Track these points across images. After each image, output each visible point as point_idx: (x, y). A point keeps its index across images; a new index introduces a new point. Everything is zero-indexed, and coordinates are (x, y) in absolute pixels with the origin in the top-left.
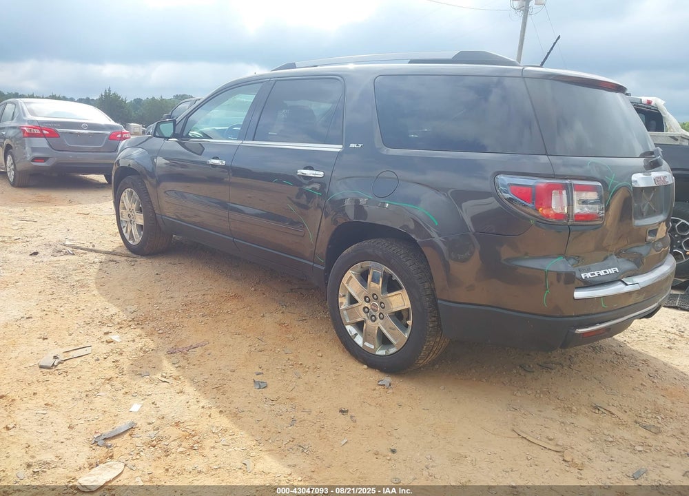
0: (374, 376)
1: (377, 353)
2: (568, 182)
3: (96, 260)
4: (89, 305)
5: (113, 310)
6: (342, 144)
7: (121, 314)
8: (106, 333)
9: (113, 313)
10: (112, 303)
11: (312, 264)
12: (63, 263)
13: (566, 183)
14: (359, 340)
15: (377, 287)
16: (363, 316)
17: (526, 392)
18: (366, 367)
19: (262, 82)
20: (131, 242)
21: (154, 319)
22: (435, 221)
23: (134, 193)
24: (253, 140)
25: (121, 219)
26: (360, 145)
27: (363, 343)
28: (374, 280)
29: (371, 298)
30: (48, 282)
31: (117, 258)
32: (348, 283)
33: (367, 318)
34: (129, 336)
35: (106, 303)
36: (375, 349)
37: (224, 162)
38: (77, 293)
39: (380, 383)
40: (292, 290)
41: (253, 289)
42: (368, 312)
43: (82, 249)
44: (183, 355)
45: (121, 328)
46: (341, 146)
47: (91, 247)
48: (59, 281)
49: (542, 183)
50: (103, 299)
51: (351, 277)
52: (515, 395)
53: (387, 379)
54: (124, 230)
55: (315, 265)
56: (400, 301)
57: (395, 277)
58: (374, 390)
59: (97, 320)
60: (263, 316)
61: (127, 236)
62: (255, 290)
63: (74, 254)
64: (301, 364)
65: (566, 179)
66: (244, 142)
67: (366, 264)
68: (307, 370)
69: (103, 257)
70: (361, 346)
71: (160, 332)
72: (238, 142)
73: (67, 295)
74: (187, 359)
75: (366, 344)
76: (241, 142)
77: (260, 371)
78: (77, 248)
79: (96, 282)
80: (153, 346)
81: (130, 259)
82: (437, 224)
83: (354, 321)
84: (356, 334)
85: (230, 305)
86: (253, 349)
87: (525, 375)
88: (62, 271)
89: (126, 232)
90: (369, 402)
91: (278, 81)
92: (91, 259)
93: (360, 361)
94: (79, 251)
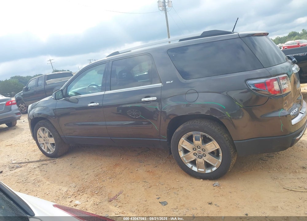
0: (209, 183)
1: (206, 173)
2: (277, 77)
3: (35, 166)
4: (50, 190)
5: (65, 189)
6: (161, 83)
7: (70, 189)
8: (71, 202)
9: (66, 190)
10: (60, 185)
11: (159, 140)
12: (19, 173)
13: (276, 78)
14: (195, 169)
15: (199, 143)
16: (194, 157)
17: (274, 170)
18: (202, 180)
19: (105, 63)
20: (48, 153)
21: (88, 187)
22: (224, 107)
23: (45, 129)
24: (110, 90)
25: (39, 143)
26: (172, 81)
27: (198, 169)
28: (196, 140)
29: (196, 148)
30: (19, 185)
31: (45, 162)
32: (182, 144)
33: (197, 158)
34: (83, 199)
35: (58, 186)
36: (205, 171)
37: (98, 104)
38: (39, 186)
39: (214, 185)
40: (139, 154)
41: (121, 159)
42: (196, 155)
43: (23, 163)
44: (116, 200)
45: (76, 196)
46: (161, 84)
47: (27, 161)
48: (24, 183)
49: (268, 80)
50: (55, 185)
51: (183, 141)
52: (270, 172)
53: (217, 183)
54: (43, 148)
55: (161, 140)
56: (213, 146)
57: (208, 136)
58: (214, 189)
59: (61, 197)
60: (137, 170)
61: (45, 150)
62: (122, 159)
63: (21, 167)
64: (173, 188)
65: (276, 76)
66: (106, 92)
67: (190, 133)
68: (178, 189)
69: (37, 164)
70: (197, 171)
71: (96, 192)
72: (102, 93)
73: (35, 189)
74: (119, 202)
75: (199, 170)
76: (104, 92)
77: (158, 197)
78: (21, 163)
79: (44, 178)
80: (98, 201)
81: (51, 161)
82: (225, 108)
83: (190, 160)
84: (192, 167)
85: (118, 170)
86: (146, 187)
87: (265, 163)
88: (22, 177)
89: (44, 148)
90: (217, 196)
91: (114, 61)
92: (32, 166)
93: (198, 178)
94: (22, 164)
